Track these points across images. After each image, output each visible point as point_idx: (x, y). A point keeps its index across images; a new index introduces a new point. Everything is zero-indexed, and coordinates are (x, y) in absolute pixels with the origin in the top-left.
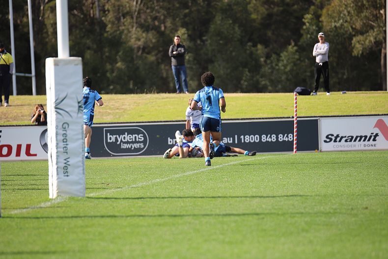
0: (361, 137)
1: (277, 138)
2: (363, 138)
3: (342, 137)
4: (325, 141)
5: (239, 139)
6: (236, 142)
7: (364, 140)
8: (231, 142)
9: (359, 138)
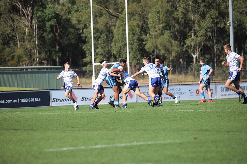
0: (66, 99)
1: (34, 100)
2: (66, 100)
3: (59, 100)
4: (53, 101)
5: (20, 101)
6: (19, 102)
7: (67, 101)
8: (17, 102)
9: (65, 100)
